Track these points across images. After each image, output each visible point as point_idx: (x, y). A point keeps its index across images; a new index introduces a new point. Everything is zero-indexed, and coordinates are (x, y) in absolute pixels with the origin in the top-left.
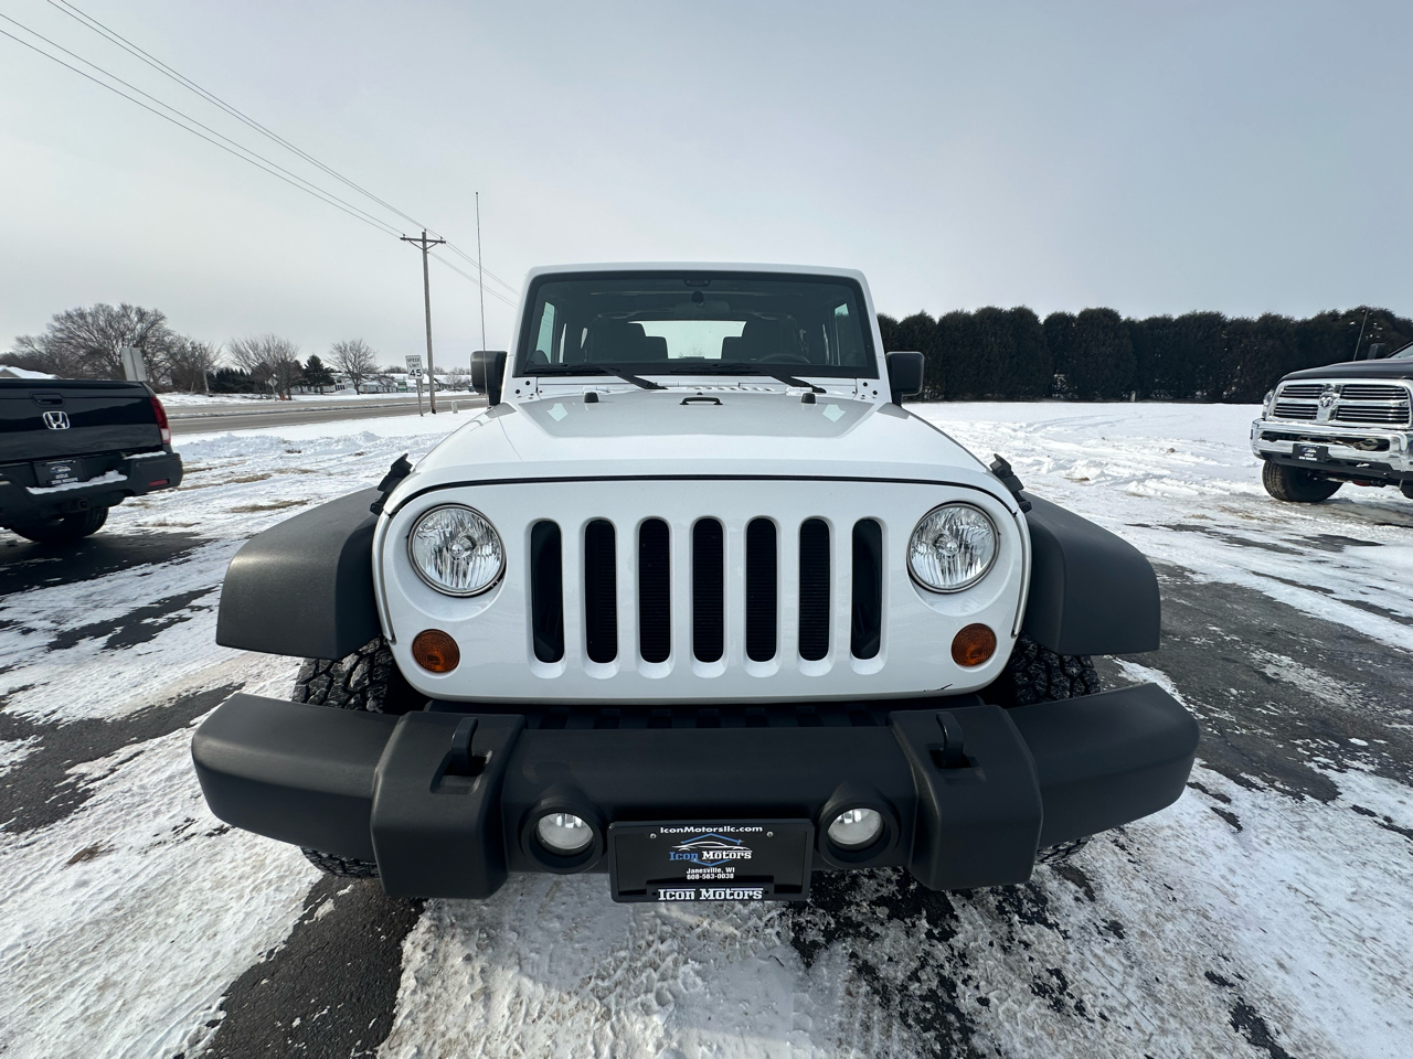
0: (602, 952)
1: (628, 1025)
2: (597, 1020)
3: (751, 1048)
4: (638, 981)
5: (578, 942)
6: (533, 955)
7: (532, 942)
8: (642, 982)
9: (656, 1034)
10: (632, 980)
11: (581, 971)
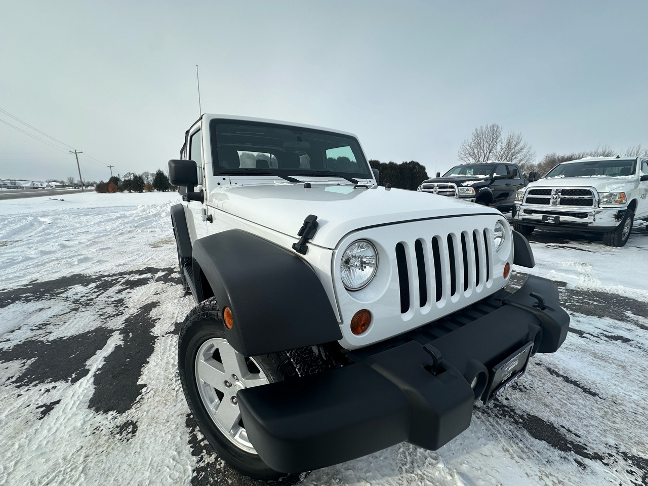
0: (394, 455)
1: (432, 476)
2: (421, 482)
3: (475, 455)
4: (418, 457)
5: (380, 457)
6: (368, 474)
7: (362, 469)
8: (419, 456)
9: (446, 472)
10: (416, 458)
11: (394, 468)
